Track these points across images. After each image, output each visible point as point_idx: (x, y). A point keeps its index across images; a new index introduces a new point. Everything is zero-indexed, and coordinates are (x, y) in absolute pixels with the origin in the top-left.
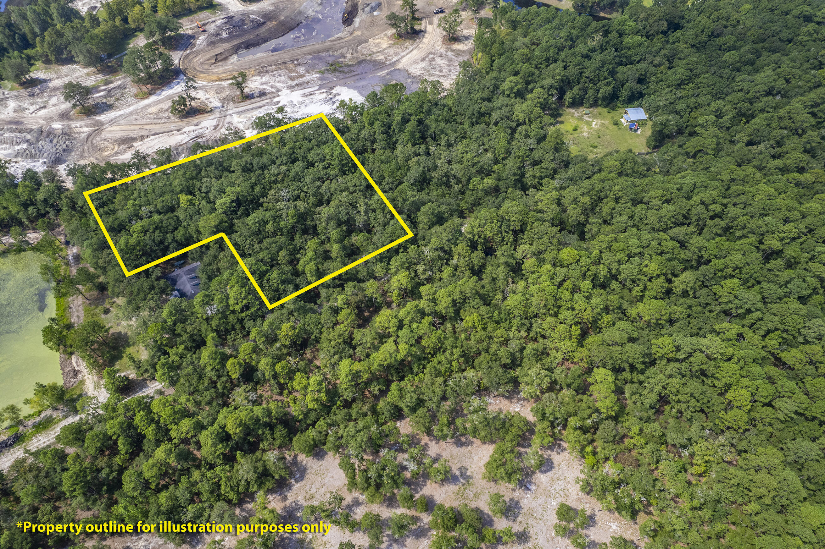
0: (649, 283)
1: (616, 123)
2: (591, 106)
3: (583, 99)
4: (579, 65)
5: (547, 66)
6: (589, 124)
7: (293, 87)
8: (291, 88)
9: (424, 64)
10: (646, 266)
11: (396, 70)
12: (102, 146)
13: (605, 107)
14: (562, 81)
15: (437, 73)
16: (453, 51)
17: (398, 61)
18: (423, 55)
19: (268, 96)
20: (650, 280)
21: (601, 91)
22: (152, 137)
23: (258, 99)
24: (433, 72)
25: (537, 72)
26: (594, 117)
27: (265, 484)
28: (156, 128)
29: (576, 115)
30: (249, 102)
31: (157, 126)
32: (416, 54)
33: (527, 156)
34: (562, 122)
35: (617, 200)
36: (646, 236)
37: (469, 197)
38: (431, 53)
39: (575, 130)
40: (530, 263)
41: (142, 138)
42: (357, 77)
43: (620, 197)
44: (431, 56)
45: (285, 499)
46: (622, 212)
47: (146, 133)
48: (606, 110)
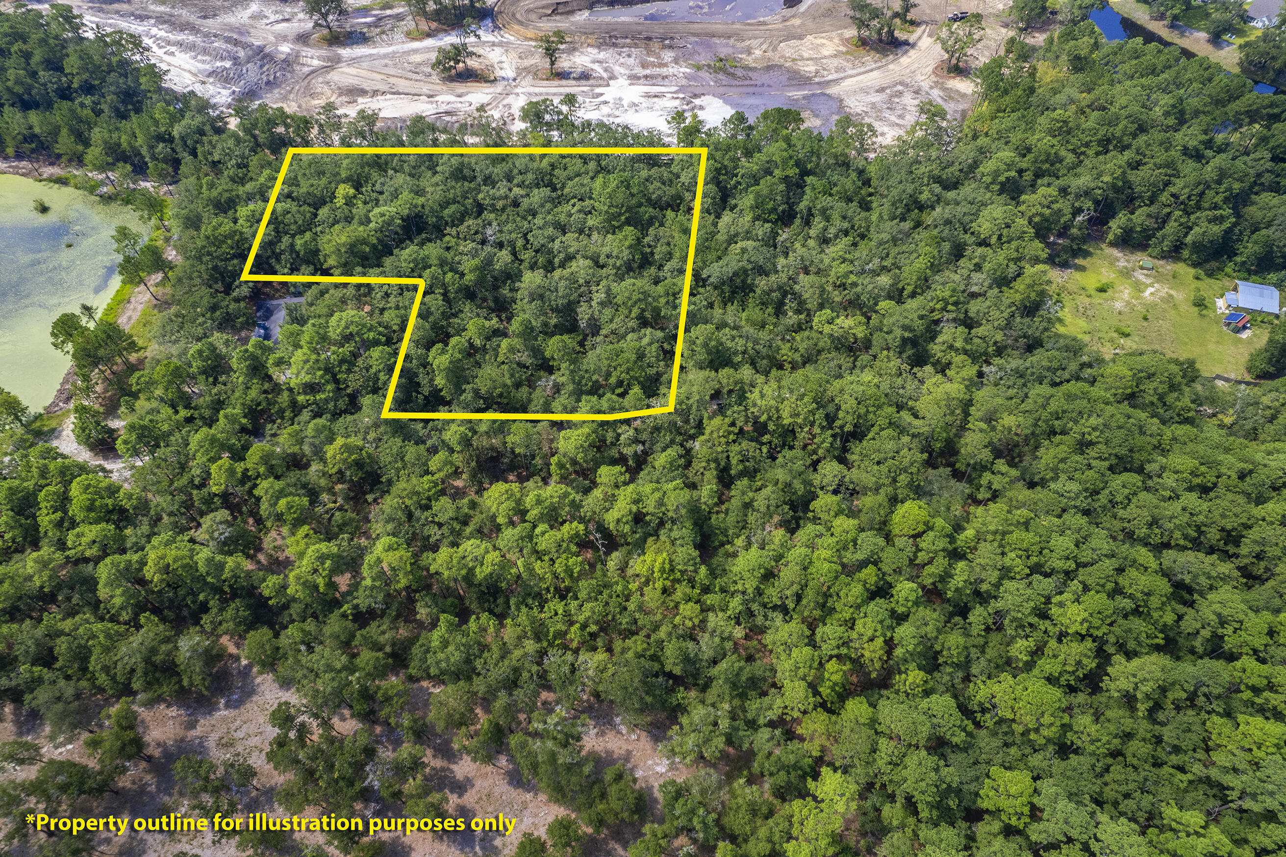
0: (1053, 643)
1: (1200, 303)
2: (1165, 255)
3: (1149, 238)
4: (1167, 166)
5: (1098, 154)
6: (1139, 287)
7: (639, 78)
8: (634, 78)
9: (877, 98)
10: (1061, 605)
11: (823, 94)
12: (319, 90)
13: (1195, 265)
14: (1114, 187)
15: (893, 118)
16: (945, 89)
17: (836, 81)
18: (885, 82)
19: (591, 82)
20: (1060, 638)
21: (1196, 229)
22: (389, 96)
23: (574, 82)
24: (887, 114)
25: (1070, 158)
26: (1159, 278)
27: (161, 685)
28: (402, 85)
29: (1122, 264)
30: (556, 82)
31: (407, 83)
32: (875, 78)
33: (956, 304)
34: (1082, 269)
35: (1083, 445)
36: (1100, 541)
37: (802, 340)
38: (901, 83)
39: (1102, 290)
40: (824, 502)
41: (375, 93)
42: (751, 90)
43: (1091, 444)
44: (900, 88)
45: (192, 725)
46: (1077, 475)
47: (383, 87)
48: (1192, 271)
